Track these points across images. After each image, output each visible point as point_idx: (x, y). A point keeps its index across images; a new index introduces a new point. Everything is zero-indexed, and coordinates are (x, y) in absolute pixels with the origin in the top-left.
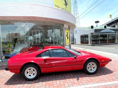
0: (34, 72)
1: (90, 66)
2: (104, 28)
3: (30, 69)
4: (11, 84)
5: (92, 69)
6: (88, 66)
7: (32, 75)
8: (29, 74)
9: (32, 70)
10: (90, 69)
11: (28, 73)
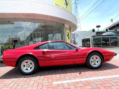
0: (31, 66)
1: (93, 59)
2: (105, 31)
3: (27, 62)
4: (5, 78)
5: (95, 63)
6: (91, 60)
7: (29, 69)
8: (25, 68)
9: (29, 63)
10: (93, 63)
11: (24, 66)
